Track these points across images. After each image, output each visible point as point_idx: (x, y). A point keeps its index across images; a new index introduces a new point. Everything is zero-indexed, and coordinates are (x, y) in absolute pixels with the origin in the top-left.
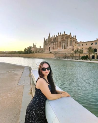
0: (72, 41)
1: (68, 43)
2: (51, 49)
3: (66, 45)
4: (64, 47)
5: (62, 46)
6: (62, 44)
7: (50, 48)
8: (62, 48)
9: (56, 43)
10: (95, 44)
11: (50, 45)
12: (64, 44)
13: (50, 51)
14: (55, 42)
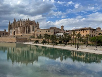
0: (35, 27)
1: (31, 29)
2: (15, 34)
3: (29, 30)
4: (27, 32)
5: (26, 31)
6: (26, 30)
7: (14, 32)
8: (26, 33)
9: (20, 28)
10: (49, 31)
11: (15, 29)
12: (27, 30)
13: (14, 35)
14: (20, 26)
